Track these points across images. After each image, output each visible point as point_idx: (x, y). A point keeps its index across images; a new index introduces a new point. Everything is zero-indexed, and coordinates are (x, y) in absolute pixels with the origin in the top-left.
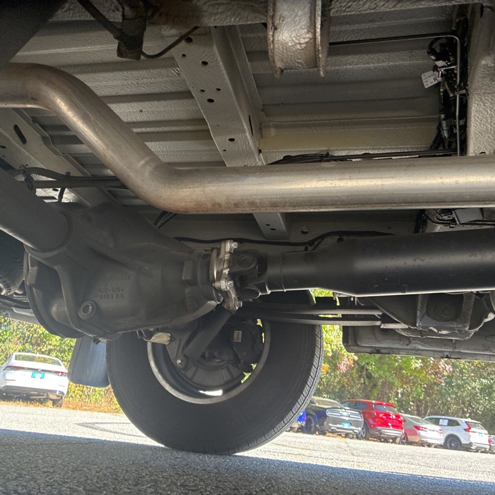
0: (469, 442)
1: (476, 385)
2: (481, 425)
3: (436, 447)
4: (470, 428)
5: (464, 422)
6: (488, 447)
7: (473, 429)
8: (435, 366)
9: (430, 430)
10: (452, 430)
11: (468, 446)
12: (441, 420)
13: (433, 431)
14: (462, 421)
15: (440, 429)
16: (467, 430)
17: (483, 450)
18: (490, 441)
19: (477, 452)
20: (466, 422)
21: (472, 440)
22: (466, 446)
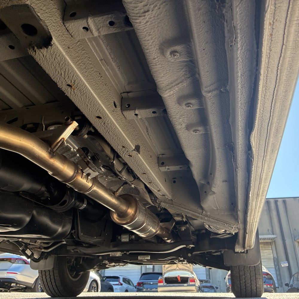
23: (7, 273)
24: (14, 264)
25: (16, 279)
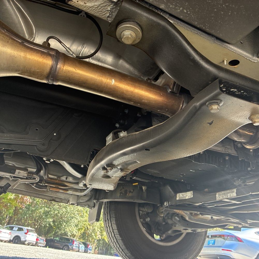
0: (25, 240)
1: (42, 211)
2: (35, 231)
3: (5, 242)
4: (28, 232)
5: (26, 229)
6: (35, 243)
7: (29, 233)
8: (22, 198)
9: (3, 232)
10: (18, 233)
11: (24, 242)
12: (14, 228)
13: (5, 233)
14: (25, 228)
15: (10, 232)
16: (26, 233)
17: (32, 244)
18: (37, 240)
19: (29, 245)
20: (27, 229)
21: (27, 239)
22: (23, 242)
23: (223, 250)
24: (226, 241)
25: (232, 257)
